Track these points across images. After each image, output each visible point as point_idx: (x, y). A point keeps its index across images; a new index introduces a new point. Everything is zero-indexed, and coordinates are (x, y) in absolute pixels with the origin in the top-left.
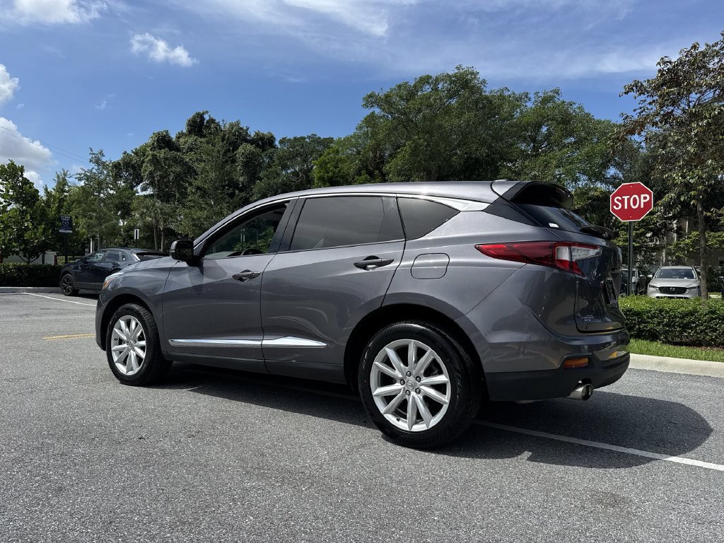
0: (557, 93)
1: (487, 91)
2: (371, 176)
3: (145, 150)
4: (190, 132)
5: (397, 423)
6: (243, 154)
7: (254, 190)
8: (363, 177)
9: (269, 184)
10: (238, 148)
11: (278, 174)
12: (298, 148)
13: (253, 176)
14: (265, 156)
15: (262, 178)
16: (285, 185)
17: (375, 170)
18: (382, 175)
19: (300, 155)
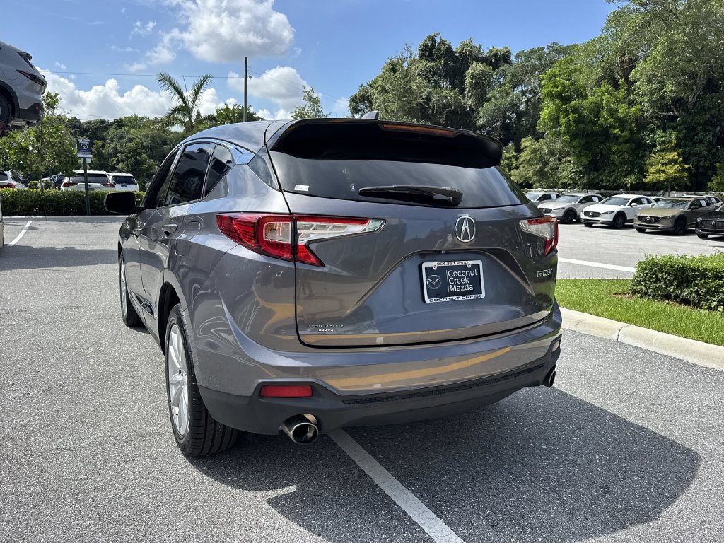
2: (616, 86)
3: (377, 81)
4: (421, 57)
5: (176, 418)
6: (472, 74)
7: (481, 113)
8: (603, 89)
9: (496, 105)
10: (468, 69)
11: (507, 94)
12: (533, 61)
13: (482, 98)
14: (496, 74)
15: (490, 99)
16: (515, 105)
17: (622, 78)
18: (630, 84)
19: (535, 68)
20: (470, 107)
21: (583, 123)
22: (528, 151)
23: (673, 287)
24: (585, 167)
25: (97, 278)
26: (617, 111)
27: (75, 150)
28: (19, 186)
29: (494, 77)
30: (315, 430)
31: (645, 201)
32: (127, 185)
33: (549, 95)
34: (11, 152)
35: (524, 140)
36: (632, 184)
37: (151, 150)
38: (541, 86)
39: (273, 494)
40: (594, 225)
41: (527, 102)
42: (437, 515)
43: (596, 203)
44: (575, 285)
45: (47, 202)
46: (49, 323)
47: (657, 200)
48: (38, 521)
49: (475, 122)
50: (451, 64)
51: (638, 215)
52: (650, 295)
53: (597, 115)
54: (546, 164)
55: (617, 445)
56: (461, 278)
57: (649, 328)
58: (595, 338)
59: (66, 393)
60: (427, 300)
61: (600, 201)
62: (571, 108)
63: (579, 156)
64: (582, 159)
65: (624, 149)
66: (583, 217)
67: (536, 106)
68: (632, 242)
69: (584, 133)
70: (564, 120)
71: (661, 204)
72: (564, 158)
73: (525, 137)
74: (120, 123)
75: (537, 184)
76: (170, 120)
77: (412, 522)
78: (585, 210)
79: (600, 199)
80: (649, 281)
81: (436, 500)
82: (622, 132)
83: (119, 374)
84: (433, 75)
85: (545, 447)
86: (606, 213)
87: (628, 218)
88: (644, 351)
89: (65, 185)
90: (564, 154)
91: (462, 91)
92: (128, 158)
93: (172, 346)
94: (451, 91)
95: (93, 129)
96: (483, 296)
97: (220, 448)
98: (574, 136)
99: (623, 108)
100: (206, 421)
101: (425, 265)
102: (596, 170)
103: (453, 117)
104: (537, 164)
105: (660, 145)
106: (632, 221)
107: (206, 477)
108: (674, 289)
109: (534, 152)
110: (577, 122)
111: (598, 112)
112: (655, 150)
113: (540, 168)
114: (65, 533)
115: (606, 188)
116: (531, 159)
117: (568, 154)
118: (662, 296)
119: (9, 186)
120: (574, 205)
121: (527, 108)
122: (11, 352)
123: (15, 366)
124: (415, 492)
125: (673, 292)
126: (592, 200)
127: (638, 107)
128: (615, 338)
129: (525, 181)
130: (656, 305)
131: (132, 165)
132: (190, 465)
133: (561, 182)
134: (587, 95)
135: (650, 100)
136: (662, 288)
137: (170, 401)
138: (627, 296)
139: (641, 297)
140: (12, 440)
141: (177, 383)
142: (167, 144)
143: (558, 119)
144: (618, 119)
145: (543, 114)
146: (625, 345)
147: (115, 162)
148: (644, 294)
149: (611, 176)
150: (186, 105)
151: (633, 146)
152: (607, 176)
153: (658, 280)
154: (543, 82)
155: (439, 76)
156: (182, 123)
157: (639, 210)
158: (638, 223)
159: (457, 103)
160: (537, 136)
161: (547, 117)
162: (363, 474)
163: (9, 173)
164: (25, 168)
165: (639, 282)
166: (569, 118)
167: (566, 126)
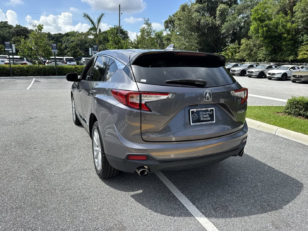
2: (286, 14)
3: (177, 14)
4: (197, 2)
5: (96, 164)
6: (219, 10)
7: (223, 28)
8: (280, 15)
9: (230, 24)
10: (218, 7)
11: (235, 18)
12: (248, 2)
13: (223, 21)
14: (231, 9)
15: (227, 21)
16: (238, 23)
17: (289, 10)
18: (293, 13)
19: (249, 6)
20: (218, 25)
21: (270, 31)
22: (244, 45)
23: (302, 111)
24: (270, 52)
25: (62, 104)
26: (286, 26)
27: (51, 48)
28: (29, 64)
29: (230, 11)
30: (148, 172)
31: (297, 68)
32: (72, 62)
33: (255, 19)
34: (26, 50)
35: (242, 40)
36: (291, 60)
37: (81, 46)
38: (251, 15)
39: (132, 193)
40: (272, 79)
41: (244, 22)
42: (193, 204)
43: (274, 69)
44: (260, 109)
45: (40, 70)
46: (46, 123)
47: (302, 68)
48: (49, 200)
49: (221, 32)
50: (210, 5)
51: (293, 74)
52: (292, 114)
53: (277, 28)
54: (252, 51)
55: (268, 179)
56: (205, 115)
57: (289, 130)
58: (266, 133)
59: (54, 152)
60: (192, 124)
61: (275, 68)
62: (264, 25)
63: (267, 47)
64: (269, 48)
65: (288, 44)
66: (268, 75)
67: (248, 24)
68: (289, 87)
69: (270, 36)
70: (261, 31)
71: (304, 69)
72: (260, 48)
73: (243, 39)
74: (67, 35)
75: (248, 60)
76: (88, 33)
77: (184, 206)
78: (268, 72)
79: (276, 67)
80: (292, 108)
81: (193, 199)
82: (288, 35)
83: (74, 145)
84: (202, 10)
85: (238, 179)
86: (278, 74)
87: (288, 76)
88: (286, 139)
89: (47, 63)
90: (260, 46)
91: (215, 17)
92: (72, 50)
93: (95, 136)
94: (210, 17)
95: (57, 37)
96: (214, 122)
97: (113, 175)
98: (265, 38)
99: (289, 24)
100: (108, 166)
101: (191, 110)
102: (275, 53)
103: (210, 30)
104: (248, 51)
105: (305, 41)
106: (290, 77)
107: (108, 186)
108: (303, 112)
109: (247, 45)
110: (267, 31)
111: (277, 26)
112: (303, 44)
113: (249, 52)
114: (59, 205)
115: (279, 61)
116: (245, 49)
117: (262, 46)
118: (298, 114)
119: (25, 64)
120: (264, 70)
121: (244, 25)
122: (33, 135)
123: (35, 141)
124: (185, 195)
125: (303, 113)
126: (272, 68)
127: (296, 24)
128: (274, 134)
129: (242, 58)
130: (294, 119)
131: (73, 53)
132: (102, 181)
133: (259, 59)
134: (272, 18)
135: (302, 20)
136: (297, 111)
137: (94, 157)
138: (282, 114)
139: (288, 115)
140: (37, 170)
141: (96, 151)
142: (87, 43)
143: (258, 30)
144: (286, 30)
145: (252, 28)
146: (278, 136)
147: (66, 52)
148: (290, 114)
149: (282, 56)
150: (95, 27)
151: (293, 42)
152: (280, 56)
153: (296, 108)
154: (252, 13)
155: (205, 11)
156: (93, 35)
157: (294, 72)
158: (292, 78)
159: (212, 23)
160: (249, 38)
161: (253, 29)
162: (166, 187)
163: (25, 58)
164: (31, 57)
165: (288, 108)
166: (263, 30)
167: (262, 34)
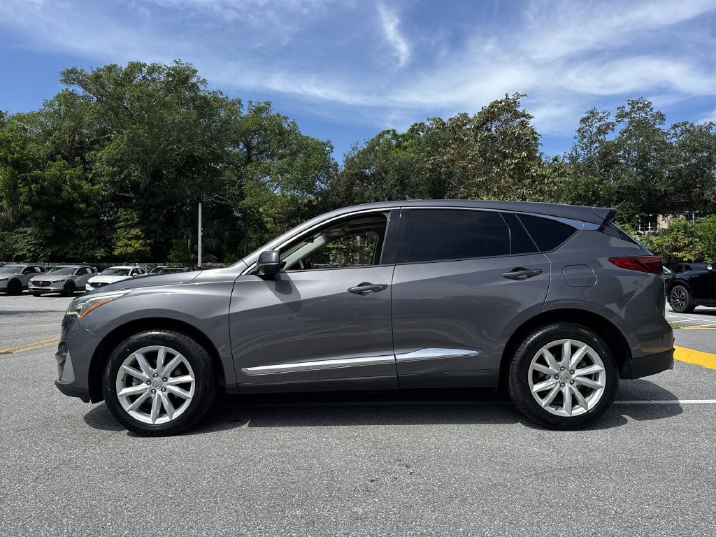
0: (269, 105)
1: (203, 90)
8: (59, 163)
17: (76, 156)
18: (85, 163)
21: (46, 194)
26: (81, 187)
36: (102, 256)
53: (59, 189)
65: (90, 223)
70: (24, 189)
82: (87, 206)
98: (36, 207)
99: (86, 185)
102: (59, 243)
105: (123, 222)
110: (39, 193)
126: (86, 272)
127: (100, 185)
135: (110, 180)
144: (81, 194)
149: (78, 249)
152: (73, 249)
166: (31, 188)
167: (27, 196)
